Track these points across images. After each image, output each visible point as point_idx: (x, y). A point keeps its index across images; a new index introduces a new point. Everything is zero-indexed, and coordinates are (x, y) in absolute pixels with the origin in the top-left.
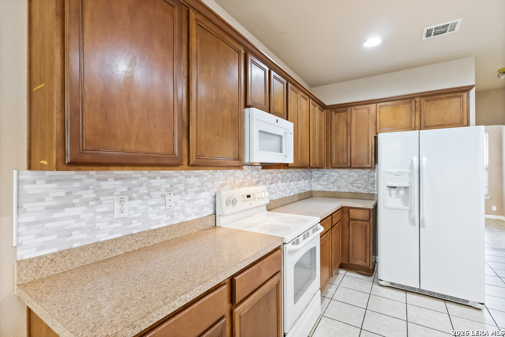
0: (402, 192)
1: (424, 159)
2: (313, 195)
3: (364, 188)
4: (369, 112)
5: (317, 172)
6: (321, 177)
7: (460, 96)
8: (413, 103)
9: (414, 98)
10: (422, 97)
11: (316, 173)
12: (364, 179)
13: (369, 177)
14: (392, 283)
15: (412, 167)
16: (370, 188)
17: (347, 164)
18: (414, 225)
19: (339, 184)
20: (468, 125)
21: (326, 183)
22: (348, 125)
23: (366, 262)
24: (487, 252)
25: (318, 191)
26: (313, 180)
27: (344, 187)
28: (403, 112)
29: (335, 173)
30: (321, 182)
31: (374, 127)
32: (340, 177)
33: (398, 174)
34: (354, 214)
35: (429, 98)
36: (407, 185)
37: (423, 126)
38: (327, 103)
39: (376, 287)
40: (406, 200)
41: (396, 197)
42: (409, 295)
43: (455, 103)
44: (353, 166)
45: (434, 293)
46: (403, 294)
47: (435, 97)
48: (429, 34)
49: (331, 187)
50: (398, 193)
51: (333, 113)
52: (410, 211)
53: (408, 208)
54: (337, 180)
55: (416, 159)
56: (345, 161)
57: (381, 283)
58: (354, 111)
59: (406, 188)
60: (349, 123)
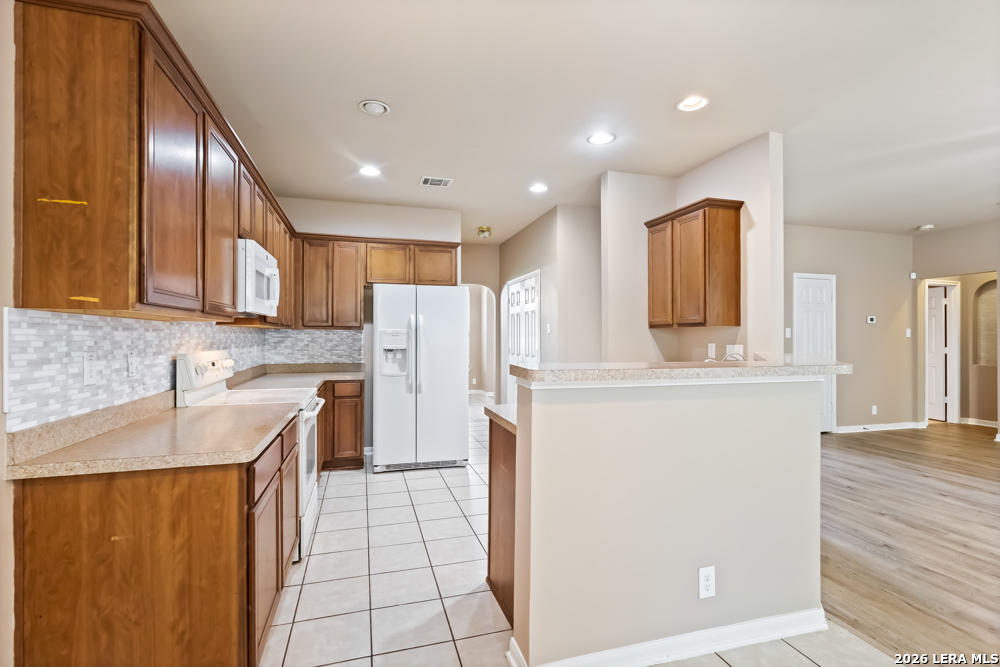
0: (399, 356)
1: (420, 317)
2: (268, 371)
3: (348, 357)
4: (357, 252)
5: (274, 334)
6: (282, 342)
7: (450, 252)
8: (408, 250)
9: (407, 244)
10: (416, 245)
11: (272, 336)
12: (348, 344)
13: (354, 340)
14: (388, 466)
15: (409, 326)
16: (356, 356)
17: (327, 321)
18: (411, 392)
19: (311, 353)
20: (456, 285)
21: (289, 351)
22: (329, 267)
23: (356, 451)
24: (470, 424)
25: (276, 365)
26: (267, 347)
27: (319, 356)
28: (397, 260)
29: (304, 336)
30: (281, 349)
31: (363, 273)
32: (313, 341)
33: (395, 335)
34: (340, 390)
35: (422, 248)
36: (404, 346)
37: (417, 280)
38: (299, 229)
39: (371, 476)
40: (403, 365)
41: (393, 362)
42: (406, 473)
43: (444, 258)
44: (335, 324)
45: (428, 463)
46: (401, 474)
47: (428, 248)
48: (426, 182)
49: (299, 356)
50: (395, 356)
51: (306, 245)
52: (408, 376)
53: (405, 373)
54: (308, 345)
55: (413, 317)
56: (325, 318)
57: (377, 469)
58: (336, 248)
59: (403, 351)
60: (330, 264)
